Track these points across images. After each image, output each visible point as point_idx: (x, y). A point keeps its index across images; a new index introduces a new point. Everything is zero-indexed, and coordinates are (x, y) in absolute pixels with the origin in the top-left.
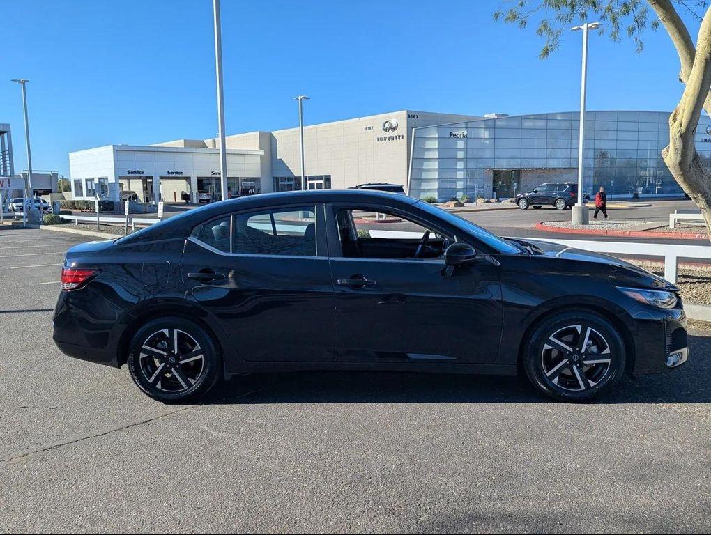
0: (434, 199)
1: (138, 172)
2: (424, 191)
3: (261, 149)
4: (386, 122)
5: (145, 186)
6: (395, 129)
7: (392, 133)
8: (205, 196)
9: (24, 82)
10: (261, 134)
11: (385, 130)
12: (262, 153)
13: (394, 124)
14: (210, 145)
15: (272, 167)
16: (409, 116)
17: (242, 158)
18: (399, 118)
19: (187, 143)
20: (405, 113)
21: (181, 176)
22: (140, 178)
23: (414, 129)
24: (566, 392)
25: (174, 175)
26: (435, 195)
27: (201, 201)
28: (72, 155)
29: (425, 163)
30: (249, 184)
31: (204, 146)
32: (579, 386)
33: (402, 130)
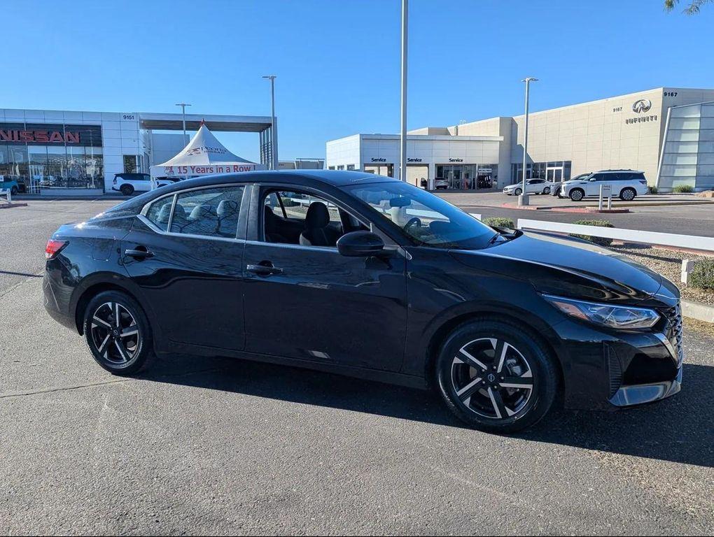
0: (690, 188)
1: (381, 160)
2: (678, 178)
3: (500, 135)
4: (637, 103)
5: (390, 172)
6: (647, 109)
7: (643, 114)
8: (442, 183)
9: (273, 78)
10: (502, 120)
11: (636, 111)
12: (502, 139)
13: (647, 105)
14: (453, 133)
15: (511, 153)
16: (665, 94)
17: (480, 144)
18: (654, 97)
19: (430, 131)
20: (660, 90)
21: (420, 163)
22: (386, 165)
23: (669, 109)
24: (480, 417)
25: (414, 162)
26: (692, 184)
27: (438, 187)
28: (329, 144)
29: (681, 147)
30: (486, 171)
31: (447, 133)
32: (494, 413)
33: (656, 110)
